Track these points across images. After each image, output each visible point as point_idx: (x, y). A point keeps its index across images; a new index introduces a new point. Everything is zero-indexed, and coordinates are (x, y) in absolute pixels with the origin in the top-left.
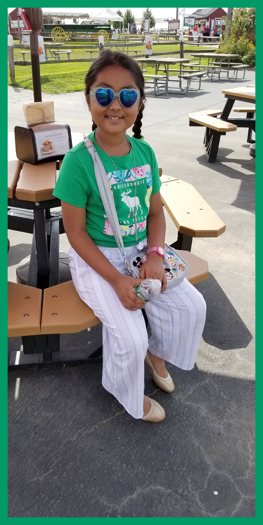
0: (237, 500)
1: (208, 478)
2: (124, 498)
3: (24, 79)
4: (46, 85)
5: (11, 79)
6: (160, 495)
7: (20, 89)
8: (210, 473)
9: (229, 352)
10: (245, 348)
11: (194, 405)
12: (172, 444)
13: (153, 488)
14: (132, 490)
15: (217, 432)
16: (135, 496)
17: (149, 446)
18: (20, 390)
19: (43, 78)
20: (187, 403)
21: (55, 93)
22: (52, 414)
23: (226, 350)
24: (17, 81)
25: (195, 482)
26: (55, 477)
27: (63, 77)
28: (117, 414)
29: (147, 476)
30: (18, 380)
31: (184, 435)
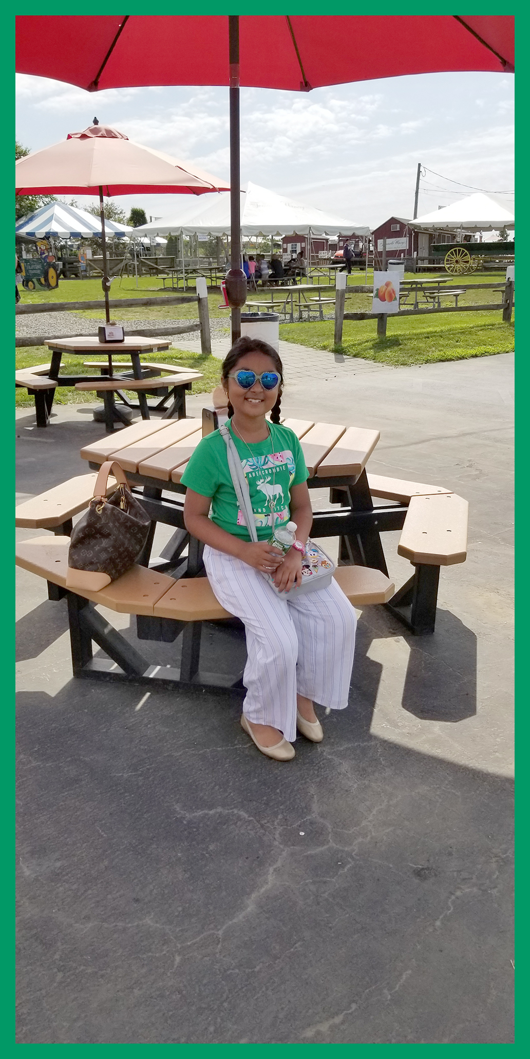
0: (323, 844)
1: (302, 820)
2: (200, 810)
3: (356, 342)
4: (391, 352)
5: (335, 342)
6: (239, 818)
7: (345, 357)
8: (309, 817)
9: (427, 722)
10: (454, 723)
11: (337, 760)
12: (282, 785)
13: (236, 812)
14: (211, 807)
15: (346, 789)
16: (212, 812)
17: (256, 780)
18: (145, 703)
19: (389, 340)
20: (330, 757)
21: (401, 364)
22: (167, 730)
23: (425, 719)
24: (344, 345)
25: (286, 819)
26: (140, 778)
27: (426, 338)
28: (238, 746)
29: (236, 802)
30: (148, 694)
31: (303, 782)
